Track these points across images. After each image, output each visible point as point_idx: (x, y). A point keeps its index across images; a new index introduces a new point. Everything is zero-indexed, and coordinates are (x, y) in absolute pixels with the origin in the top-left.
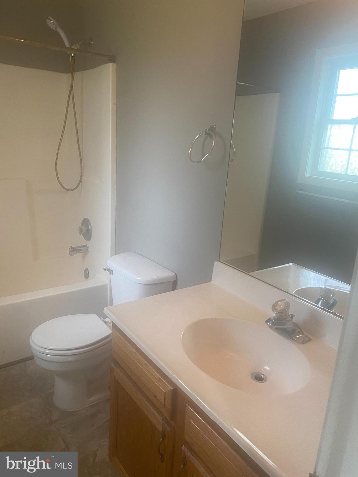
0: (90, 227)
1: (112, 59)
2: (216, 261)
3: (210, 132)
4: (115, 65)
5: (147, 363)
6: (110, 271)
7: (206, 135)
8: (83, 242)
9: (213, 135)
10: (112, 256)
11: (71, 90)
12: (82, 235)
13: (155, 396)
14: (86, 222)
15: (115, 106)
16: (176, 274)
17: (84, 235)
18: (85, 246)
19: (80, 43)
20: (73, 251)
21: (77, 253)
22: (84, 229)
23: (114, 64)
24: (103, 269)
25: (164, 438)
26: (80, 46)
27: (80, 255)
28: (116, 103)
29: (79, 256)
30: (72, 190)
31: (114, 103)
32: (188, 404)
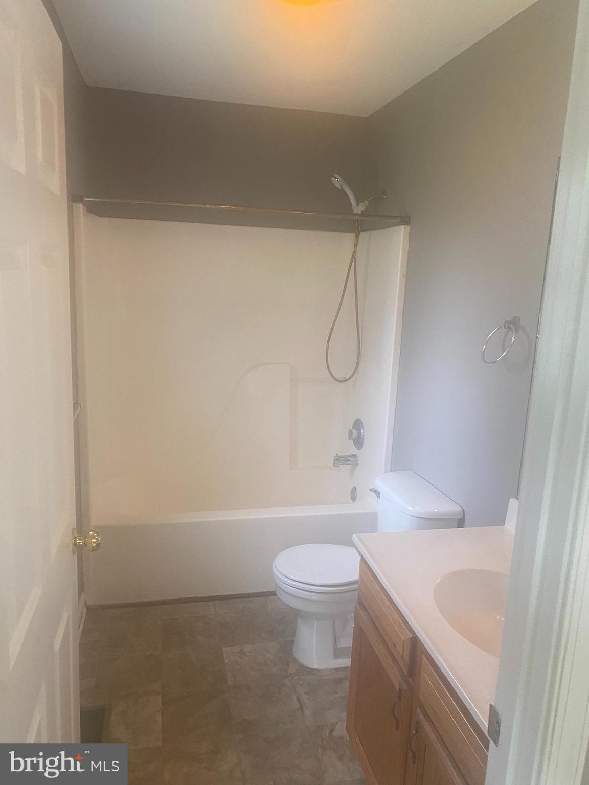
0: (362, 431)
1: (405, 221)
2: (513, 497)
3: (511, 325)
4: (408, 228)
5: (390, 605)
6: (378, 494)
7: (505, 329)
8: (353, 450)
9: (514, 330)
10: (385, 472)
11: (354, 257)
12: (352, 440)
13: (395, 645)
14: (358, 424)
15: (405, 278)
16: (463, 510)
17: (354, 440)
18: (355, 456)
19: (369, 200)
20: (340, 460)
21: (344, 464)
22: (355, 433)
23: (406, 227)
24: (370, 489)
25: (400, 699)
26: (369, 202)
27: (349, 467)
28: (405, 275)
29: (345, 469)
30: (345, 381)
31: (404, 276)
32: (425, 656)
